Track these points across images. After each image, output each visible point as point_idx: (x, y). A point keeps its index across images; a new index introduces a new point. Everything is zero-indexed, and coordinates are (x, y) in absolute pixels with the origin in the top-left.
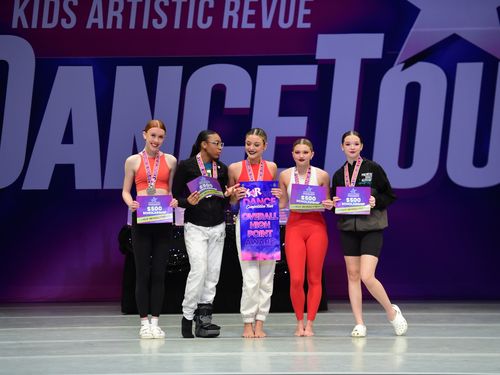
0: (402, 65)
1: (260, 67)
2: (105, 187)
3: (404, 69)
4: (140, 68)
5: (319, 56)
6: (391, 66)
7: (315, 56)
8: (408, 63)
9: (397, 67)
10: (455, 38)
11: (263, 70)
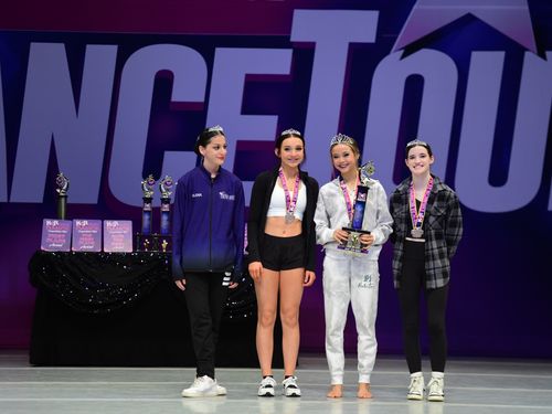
0: (402, 51)
1: (218, 50)
2: (12, 200)
3: (403, 57)
4: (62, 46)
5: (294, 38)
6: (388, 53)
7: (289, 37)
8: (409, 50)
9: (395, 55)
10: (469, 19)
11: (221, 54)
